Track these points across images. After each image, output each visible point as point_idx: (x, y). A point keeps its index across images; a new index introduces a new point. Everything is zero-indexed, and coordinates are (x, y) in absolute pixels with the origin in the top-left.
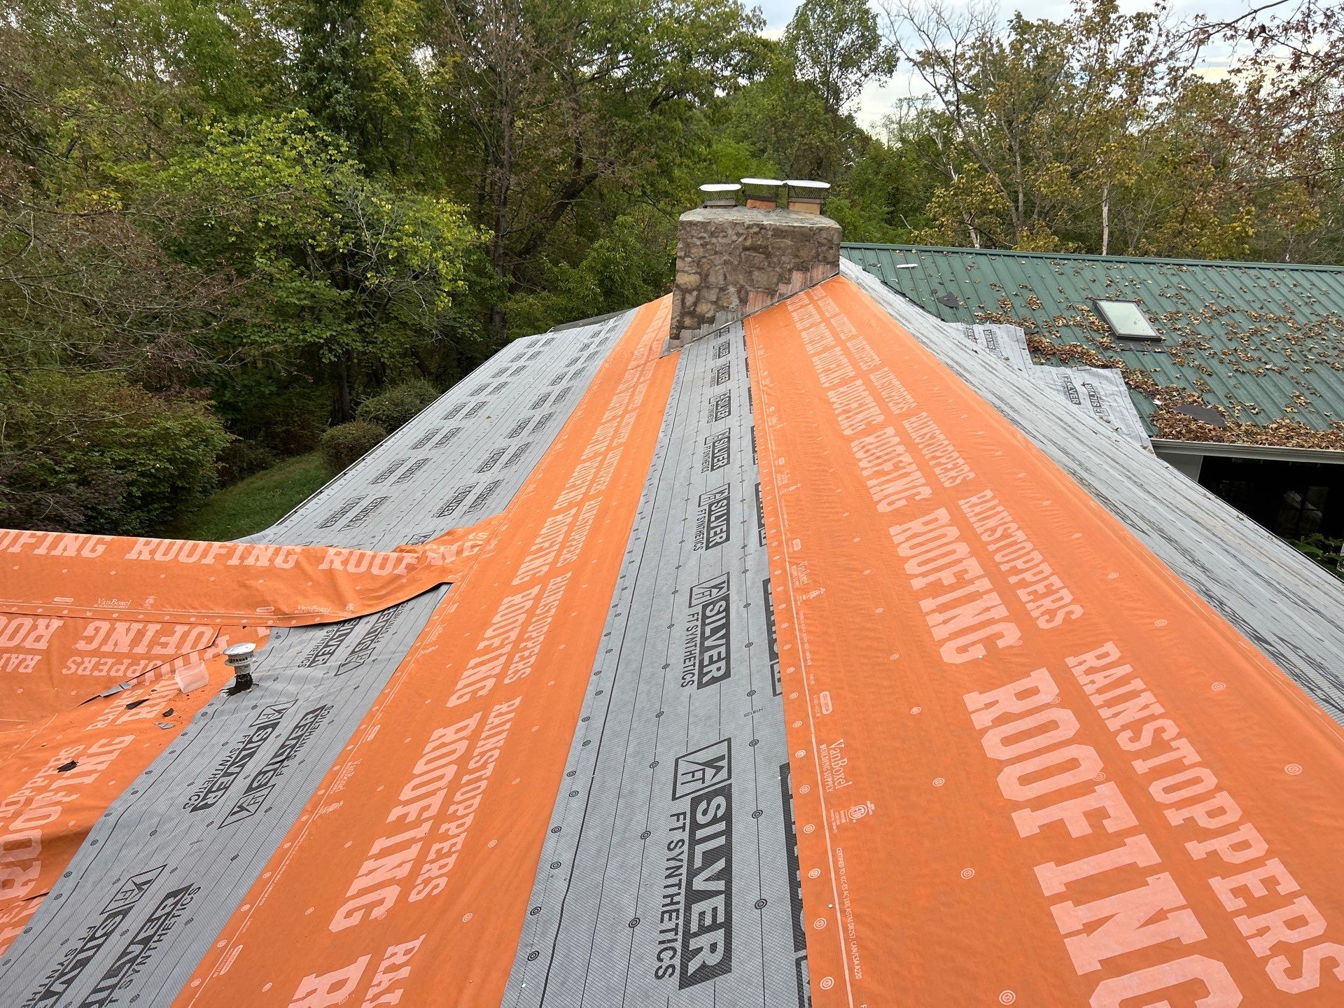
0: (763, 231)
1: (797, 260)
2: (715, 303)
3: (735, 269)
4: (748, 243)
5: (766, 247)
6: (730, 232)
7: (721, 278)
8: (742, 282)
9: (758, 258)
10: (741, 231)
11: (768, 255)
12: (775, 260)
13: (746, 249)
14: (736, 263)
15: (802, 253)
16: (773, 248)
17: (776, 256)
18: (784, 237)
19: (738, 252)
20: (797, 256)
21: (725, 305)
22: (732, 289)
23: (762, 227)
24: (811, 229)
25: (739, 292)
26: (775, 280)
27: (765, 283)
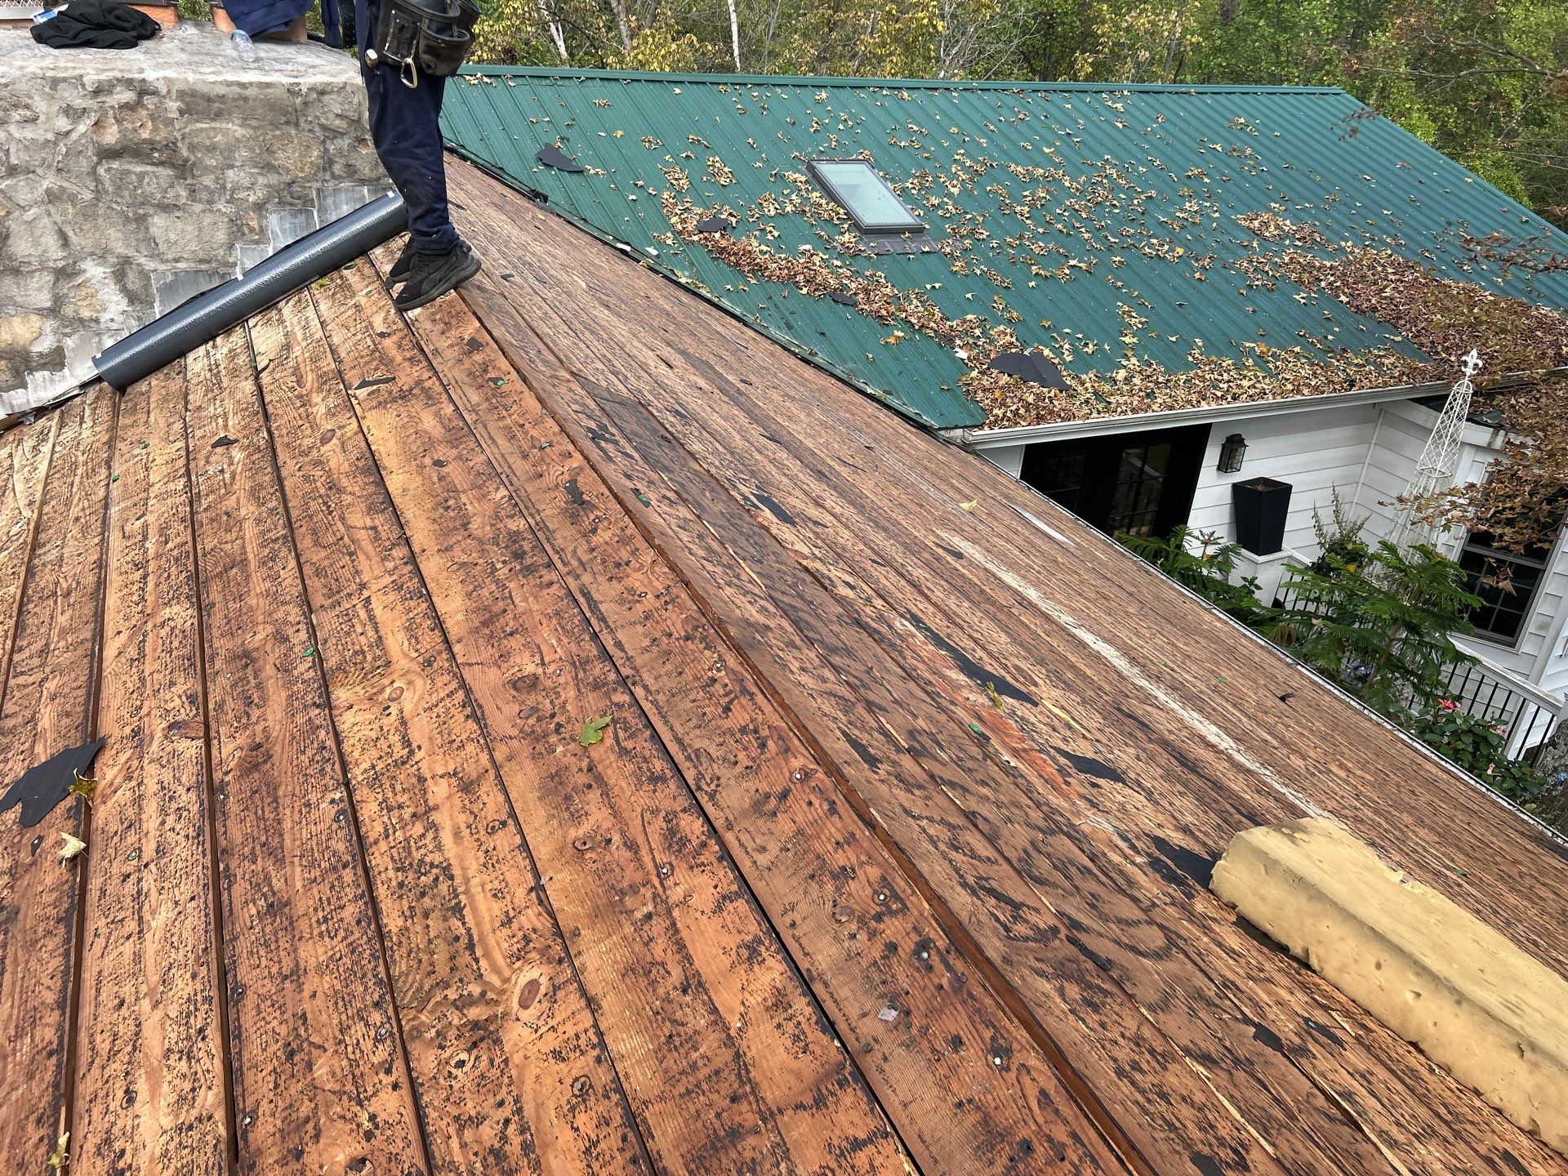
0: (148, 100)
1: (273, 179)
2: (54, 311)
3: (88, 213)
4: (111, 136)
5: (171, 146)
6: (40, 105)
7: (51, 242)
8: (121, 249)
9: (156, 179)
10: (79, 103)
11: (183, 169)
12: (208, 181)
13: (108, 154)
14: (88, 196)
15: (281, 158)
16: (192, 148)
17: (207, 170)
18: (218, 115)
19: (84, 164)
20: (269, 167)
21: (86, 314)
22: (94, 271)
23: (143, 90)
24: (292, 91)
25: (119, 275)
26: (221, 236)
27: (193, 246)
